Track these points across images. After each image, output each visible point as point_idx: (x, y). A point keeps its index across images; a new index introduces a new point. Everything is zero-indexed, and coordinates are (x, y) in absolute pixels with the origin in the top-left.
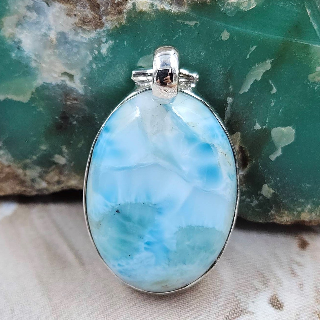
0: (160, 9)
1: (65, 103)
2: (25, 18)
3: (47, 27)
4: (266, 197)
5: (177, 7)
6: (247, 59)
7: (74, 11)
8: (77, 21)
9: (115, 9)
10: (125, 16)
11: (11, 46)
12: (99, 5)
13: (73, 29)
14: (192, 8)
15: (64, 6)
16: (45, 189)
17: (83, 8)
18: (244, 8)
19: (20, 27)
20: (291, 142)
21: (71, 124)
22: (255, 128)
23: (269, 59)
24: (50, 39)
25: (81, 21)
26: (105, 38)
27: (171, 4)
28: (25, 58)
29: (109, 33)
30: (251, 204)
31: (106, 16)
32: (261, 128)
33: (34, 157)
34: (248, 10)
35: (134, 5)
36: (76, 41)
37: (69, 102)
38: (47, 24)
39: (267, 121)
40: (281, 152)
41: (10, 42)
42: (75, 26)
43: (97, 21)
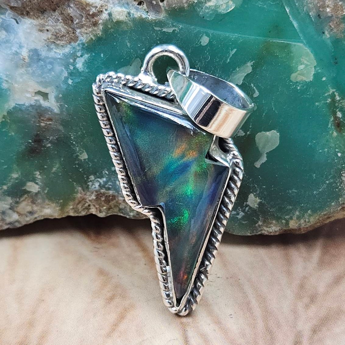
0: (137, 17)
1: (38, 125)
3: (18, 45)
4: (253, 207)
5: (154, 13)
6: (227, 63)
7: (46, 26)
8: (50, 36)
9: (89, 21)
10: (101, 27)
12: (73, 19)
13: (45, 45)
14: (169, 14)
15: (35, 22)
16: (17, 221)
17: (55, 23)
18: (223, 11)
20: (276, 146)
21: (45, 146)
22: (238, 135)
23: (250, 61)
24: (22, 57)
25: (54, 36)
26: (80, 52)
27: (147, 12)
29: (84, 47)
30: (237, 216)
31: (80, 29)
32: (244, 134)
33: (5, 187)
34: (227, 12)
35: (110, 15)
36: (50, 58)
37: (44, 123)
38: (18, 42)
39: (251, 127)
40: (266, 158)
42: (48, 43)
43: (70, 35)
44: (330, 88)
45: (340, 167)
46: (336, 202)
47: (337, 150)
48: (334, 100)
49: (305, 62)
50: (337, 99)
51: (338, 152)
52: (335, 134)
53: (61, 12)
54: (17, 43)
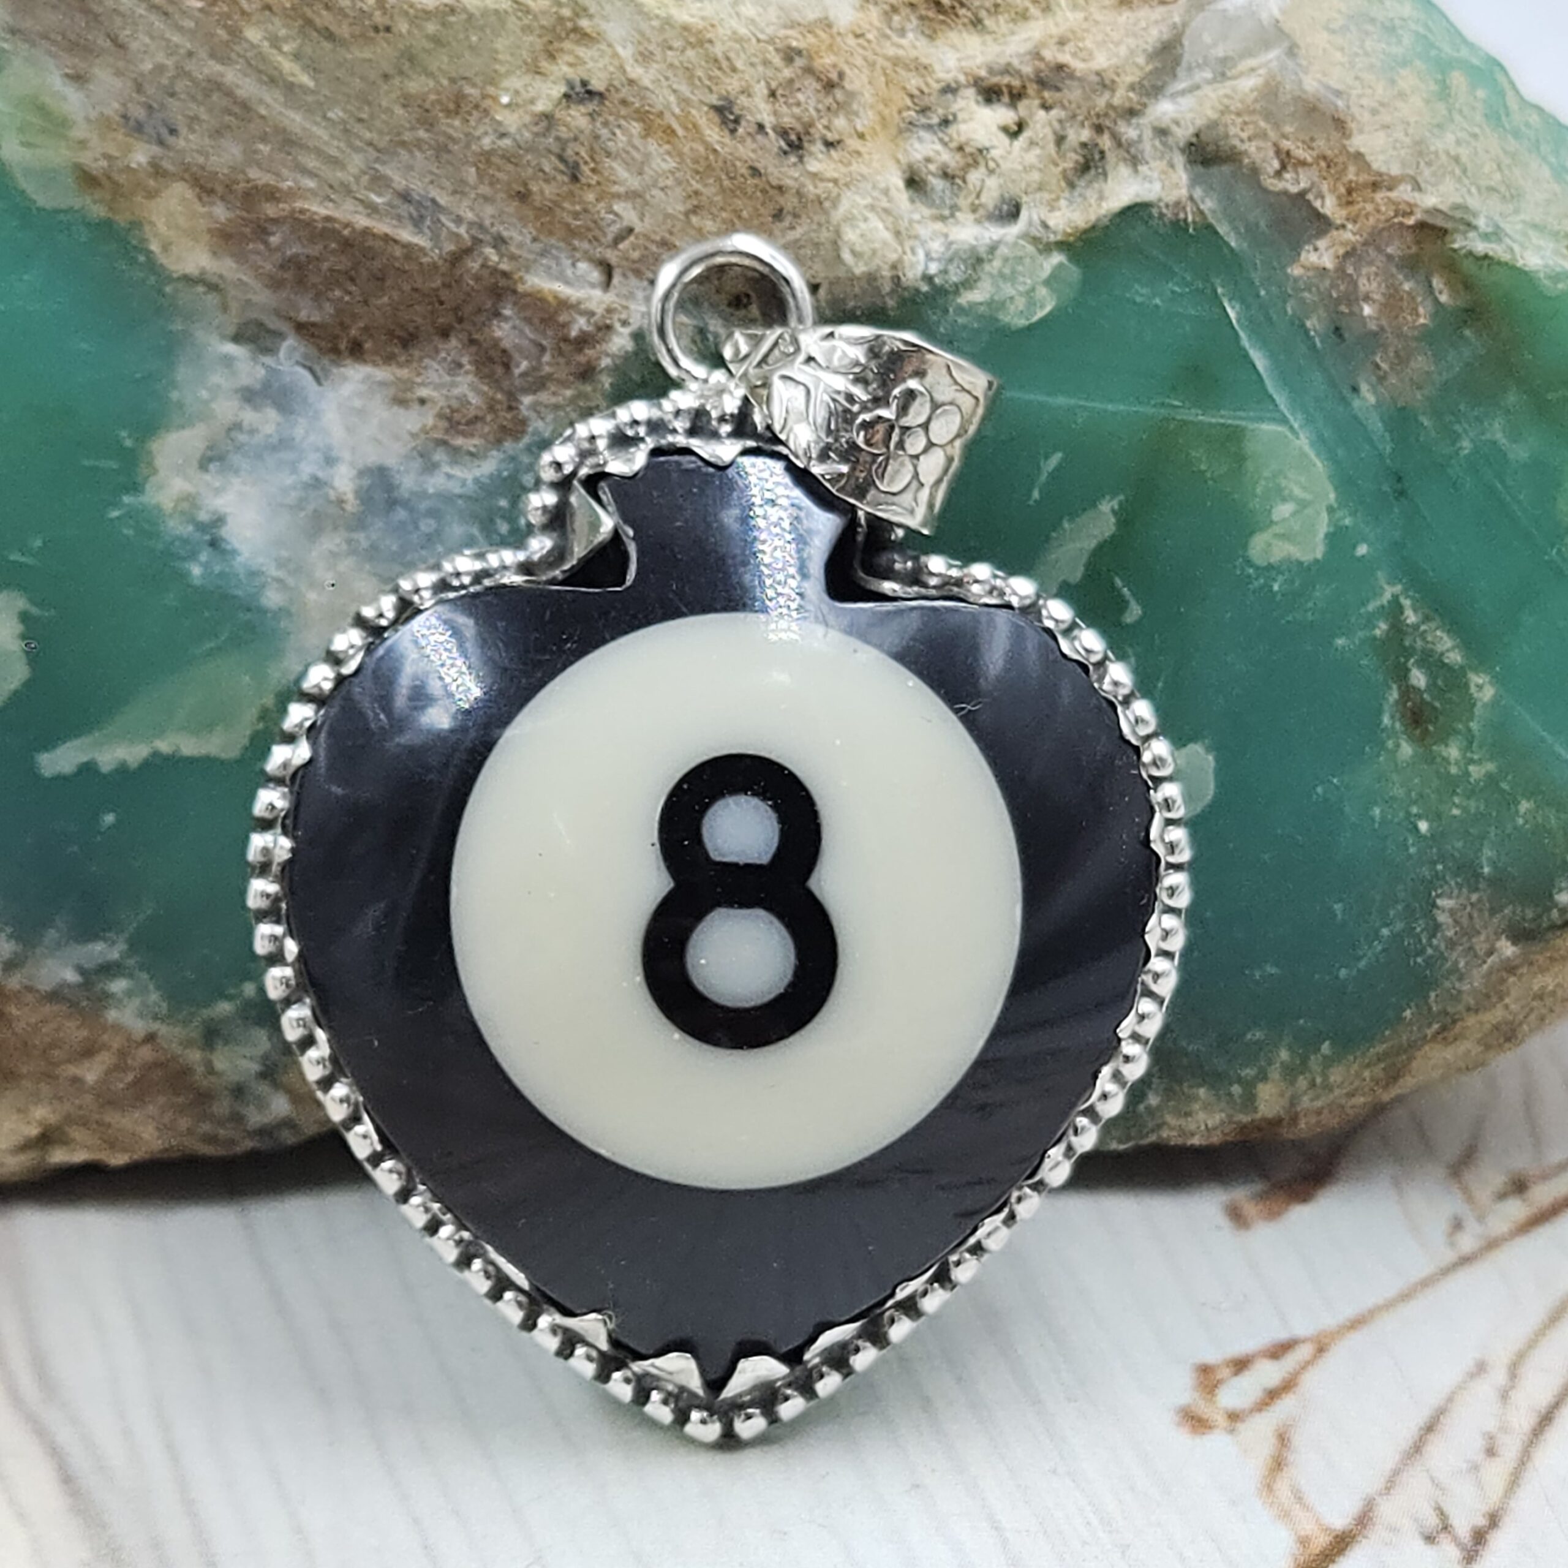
2: (233, 434)
3: (321, 456)
6: (1032, 504)
7: (417, 386)
8: (430, 421)
9: (568, 363)
10: (606, 381)
11: (185, 541)
12: (510, 357)
13: (415, 453)
15: (382, 373)
16: (286, 1123)
17: (449, 374)
18: (1015, 319)
19: (212, 467)
20: (1205, 803)
23: (1108, 498)
24: (332, 495)
25: (444, 421)
26: (532, 473)
28: (242, 576)
31: (535, 392)
33: (249, 990)
34: (1027, 323)
35: (638, 337)
36: (430, 497)
38: (320, 444)
41: (178, 527)
42: (423, 443)
43: (502, 414)
44: (1382, 582)
45: (1426, 872)
46: (1417, 1006)
47: (1414, 810)
48: (1398, 627)
49: (1297, 491)
50: (1409, 621)
51: (1419, 817)
52: (1407, 750)
53: (470, 334)
54: (317, 450)
